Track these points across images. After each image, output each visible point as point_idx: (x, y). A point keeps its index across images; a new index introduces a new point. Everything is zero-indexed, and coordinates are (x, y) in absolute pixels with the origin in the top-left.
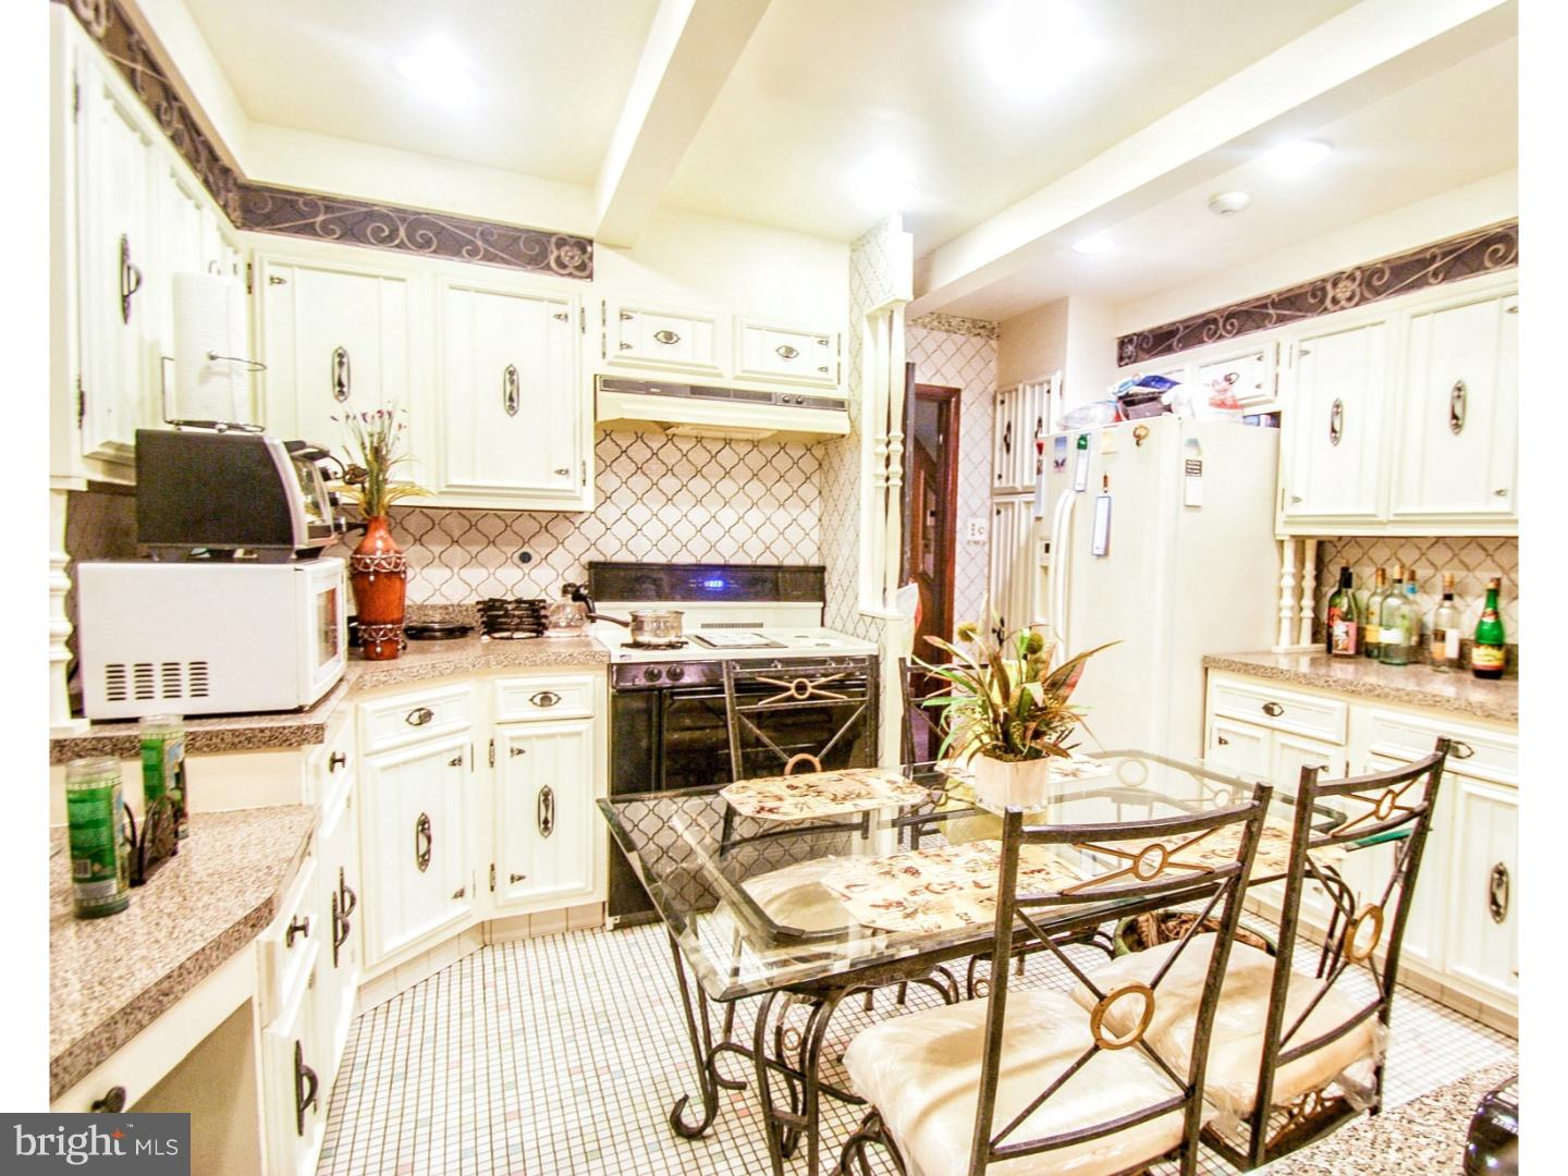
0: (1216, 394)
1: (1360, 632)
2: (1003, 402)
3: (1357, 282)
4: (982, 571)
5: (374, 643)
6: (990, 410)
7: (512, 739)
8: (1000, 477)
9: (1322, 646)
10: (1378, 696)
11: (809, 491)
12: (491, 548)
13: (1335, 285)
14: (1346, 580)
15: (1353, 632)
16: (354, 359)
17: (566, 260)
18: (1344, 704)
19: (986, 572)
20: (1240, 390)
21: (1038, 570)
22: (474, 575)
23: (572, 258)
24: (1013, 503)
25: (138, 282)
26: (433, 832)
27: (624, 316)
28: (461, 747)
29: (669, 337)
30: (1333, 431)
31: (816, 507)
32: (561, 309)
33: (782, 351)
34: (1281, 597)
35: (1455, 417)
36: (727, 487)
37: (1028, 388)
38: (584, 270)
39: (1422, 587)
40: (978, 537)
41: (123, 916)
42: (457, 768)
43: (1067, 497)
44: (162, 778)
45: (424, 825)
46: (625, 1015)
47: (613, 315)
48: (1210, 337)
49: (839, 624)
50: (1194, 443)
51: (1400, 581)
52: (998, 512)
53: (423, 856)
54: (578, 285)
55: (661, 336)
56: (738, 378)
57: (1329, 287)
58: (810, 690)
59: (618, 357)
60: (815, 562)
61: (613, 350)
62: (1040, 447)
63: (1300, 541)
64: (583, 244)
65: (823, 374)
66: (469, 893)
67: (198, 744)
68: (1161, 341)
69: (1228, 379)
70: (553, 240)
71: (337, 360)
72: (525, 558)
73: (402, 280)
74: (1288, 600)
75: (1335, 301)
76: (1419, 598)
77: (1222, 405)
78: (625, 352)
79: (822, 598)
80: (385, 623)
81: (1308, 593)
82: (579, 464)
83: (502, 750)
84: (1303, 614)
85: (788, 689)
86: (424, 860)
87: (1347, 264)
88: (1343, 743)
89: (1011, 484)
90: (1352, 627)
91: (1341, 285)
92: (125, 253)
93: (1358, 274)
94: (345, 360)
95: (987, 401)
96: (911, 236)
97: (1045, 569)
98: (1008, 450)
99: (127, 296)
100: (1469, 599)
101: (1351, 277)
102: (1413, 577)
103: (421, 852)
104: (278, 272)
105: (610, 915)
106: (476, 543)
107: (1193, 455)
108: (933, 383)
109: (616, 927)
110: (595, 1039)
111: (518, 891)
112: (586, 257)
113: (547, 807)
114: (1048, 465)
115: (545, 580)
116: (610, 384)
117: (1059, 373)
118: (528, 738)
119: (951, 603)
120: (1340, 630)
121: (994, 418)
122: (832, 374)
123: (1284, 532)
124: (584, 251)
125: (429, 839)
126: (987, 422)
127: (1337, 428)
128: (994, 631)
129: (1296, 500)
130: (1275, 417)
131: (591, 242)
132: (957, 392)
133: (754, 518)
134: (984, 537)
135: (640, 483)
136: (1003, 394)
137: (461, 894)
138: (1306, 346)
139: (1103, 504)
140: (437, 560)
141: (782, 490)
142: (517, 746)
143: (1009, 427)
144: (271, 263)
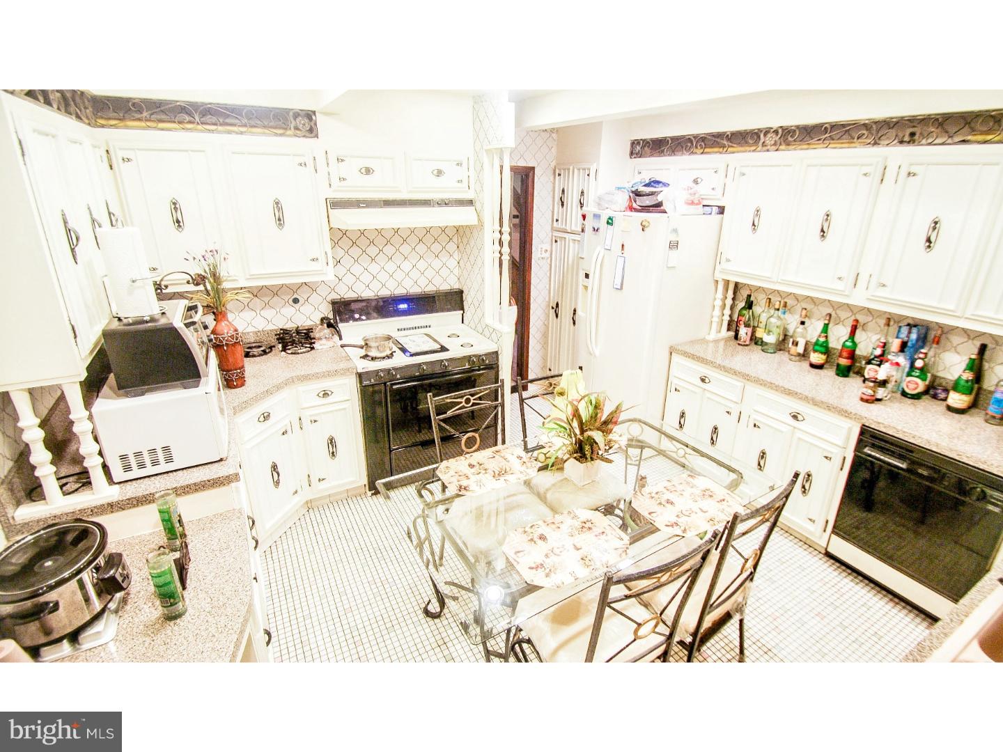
0: (689, 196)
1: (753, 333)
2: (559, 175)
3: (779, 136)
4: (546, 274)
5: (232, 380)
6: (552, 178)
7: (311, 416)
8: (557, 220)
9: (732, 333)
10: (761, 384)
11: (452, 247)
12: (276, 297)
13: (765, 135)
14: (749, 305)
15: (749, 334)
16: (182, 204)
17: (301, 126)
18: (742, 384)
19: (548, 275)
20: (703, 189)
21: (581, 288)
22: (269, 313)
23: (304, 125)
24: (565, 238)
25: (78, 239)
26: (280, 470)
27: (340, 160)
28: (286, 425)
29: (368, 171)
30: (754, 225)
31: (456, 256)
32: (302, 160)
33: (435, 172)
34: (714, 310)
35: (822, 231)
36: (406, 249)
37: (576, 170)
38: (312, 132)
39: (789, 310)
40: (544, 255)
41: (187, 614)
42: (285, 435)
43: (599, 249)
44: (172, 524)
45: (274, 467)
46: (388, 549)
47: (333, 160)
48: (687, 151)
49: (472, 325)
50: (675, 231)
51: (778, 310)
52: (556, 241)
53: (276, 482)
54: (310, 142)
55: (363, 171)
56: (411, 192)
57: (762, 136)
58: (472, 401)
59: (339, 187)
60: (456, 286)
61: (335, 182)
62: (584, 217)
63: (727, 283)
64: (310, 115)
65: (459, 185)
66: (299, 490)
67: (179, 493)
68: (658, 146)
69: (696, 182)
70: (291, 114)
71: (173, 206)
72: (296, 301)
73: (204, 151)
74: (717, 312)
75: (764, 144)
76: (787, 316)
77: (692, 203)
78: (343, 183)
79: (463, 309)
80: (236, 370)
81: (728, 307)
82: (323, 254)
83: (306, 422)
84: (724, 318)
85: (461, 402)
86: (277, 483)
87: (775, 124)
88: (740, 402)
89: (564, 226)
90: (750, 330)
91: (769, 135)
92: (65, 222)
93: (780, 131)
94: (177, 206)
95: (550, 172)
96: (513, 104)
97: (586, 287)
98: (563, 205)
99: (74, 248)
100: (813, 320)
101: (776, 132)
102: (785, 305)
103: (275, 480)
104: (127, 155)
105: (370, 491)
106: (266, 295)
107: (673, 238)
108: (519, 165)
109: (372, 494)
110: (377, 564)
111: (323, 485)
112: (312, 124)
113: (333, 446)
114: (588, 229)
115: (309, 314)
116: (336, 204)
117: (595, 164)
118: (319, 414)
119: (529, 293)
120: (743, 331)
121: (554, 184)
122: (465, 184)
123: (720, 276)
124: (310, 119)
125: (278, 475)
126: (550, 186)
127: (756, 223)
128: (553, 308)
129: (728, 260)
130: (722, 210)
131: (314, 113)
132: (533, 168)
133: (422, 265)
134: (548, 255)
135: (355, 252)
136: (560, 169)
137: (296, 492)
138: (744, 170)
139: (621, 261)
140: (247, 307)
141: (436, 247)
142: (313, 419)
143: (563, 191)
144: (120, 149)
